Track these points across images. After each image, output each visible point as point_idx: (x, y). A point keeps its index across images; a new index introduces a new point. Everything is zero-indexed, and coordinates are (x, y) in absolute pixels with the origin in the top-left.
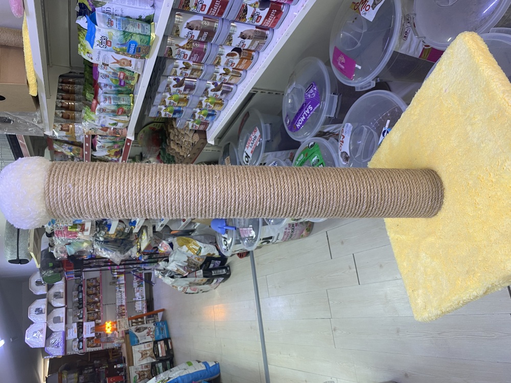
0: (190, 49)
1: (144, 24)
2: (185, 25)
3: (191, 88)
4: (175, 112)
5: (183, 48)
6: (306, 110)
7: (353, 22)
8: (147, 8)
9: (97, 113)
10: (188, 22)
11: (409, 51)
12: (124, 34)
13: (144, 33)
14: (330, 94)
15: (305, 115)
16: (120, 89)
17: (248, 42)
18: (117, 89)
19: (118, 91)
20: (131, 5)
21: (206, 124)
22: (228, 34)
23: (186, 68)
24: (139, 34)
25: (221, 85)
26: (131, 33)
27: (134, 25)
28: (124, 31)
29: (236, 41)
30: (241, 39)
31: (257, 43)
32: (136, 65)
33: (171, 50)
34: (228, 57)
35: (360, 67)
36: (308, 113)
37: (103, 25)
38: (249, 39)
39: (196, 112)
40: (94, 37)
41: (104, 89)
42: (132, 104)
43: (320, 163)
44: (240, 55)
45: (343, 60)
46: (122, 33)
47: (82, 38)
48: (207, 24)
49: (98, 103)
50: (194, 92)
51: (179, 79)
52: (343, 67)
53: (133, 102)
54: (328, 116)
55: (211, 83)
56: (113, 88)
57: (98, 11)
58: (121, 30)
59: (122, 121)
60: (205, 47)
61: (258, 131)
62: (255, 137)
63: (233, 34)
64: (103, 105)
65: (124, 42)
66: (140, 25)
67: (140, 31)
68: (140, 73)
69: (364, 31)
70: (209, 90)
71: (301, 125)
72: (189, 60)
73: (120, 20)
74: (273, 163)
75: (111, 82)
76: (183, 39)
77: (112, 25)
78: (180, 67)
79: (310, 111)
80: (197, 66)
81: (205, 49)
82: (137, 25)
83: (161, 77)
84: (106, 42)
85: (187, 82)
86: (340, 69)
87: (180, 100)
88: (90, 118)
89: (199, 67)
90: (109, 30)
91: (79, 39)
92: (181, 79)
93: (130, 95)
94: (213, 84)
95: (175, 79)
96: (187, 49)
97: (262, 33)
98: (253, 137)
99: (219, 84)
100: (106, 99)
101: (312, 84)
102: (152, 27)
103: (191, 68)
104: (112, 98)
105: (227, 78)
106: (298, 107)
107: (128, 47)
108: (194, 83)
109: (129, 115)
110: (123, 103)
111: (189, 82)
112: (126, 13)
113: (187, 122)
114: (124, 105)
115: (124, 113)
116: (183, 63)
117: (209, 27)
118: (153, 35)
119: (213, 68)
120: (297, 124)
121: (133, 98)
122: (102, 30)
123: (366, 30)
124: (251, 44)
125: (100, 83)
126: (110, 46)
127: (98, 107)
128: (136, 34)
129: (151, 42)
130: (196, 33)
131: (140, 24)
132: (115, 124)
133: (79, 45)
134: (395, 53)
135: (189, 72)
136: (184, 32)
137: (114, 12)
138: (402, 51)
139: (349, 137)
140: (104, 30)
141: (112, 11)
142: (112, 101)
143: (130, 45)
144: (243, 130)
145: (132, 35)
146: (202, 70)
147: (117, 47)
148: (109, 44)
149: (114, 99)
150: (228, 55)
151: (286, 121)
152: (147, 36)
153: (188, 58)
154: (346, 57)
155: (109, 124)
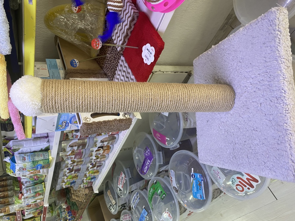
0: (74, 155)
1: (44, 153)
2: (68, 146)
3: (78, 170)
4: (71, 183)
5: (69, 155)
6: (147, 162)
7: (159, 116)
8: (44, 144)
9: (22, 200)
10: (70, 144)
11: (191, 126)
12: (33, 162)
13: (45, 159)
14: (157, 152)
15: (147, 165)
16: (36, 181)
17: (106, 143)
18: (34, 182)
19: (35, 183)
20: (35, 145)
21: (91, 183)
22: (94, 143)
23: (74, 163)
24: (42, 160)
25: (96, 163)
26: (37, 161)
27: (38, 156)
28: (32, 161)
29: (99, 144)
30: (101, 143)
31: (111, 142)
32: (43, 172)
33: (63, 158)
34: (96, 152)
35: (169, 139)
36: (149, 164)
37: (20, 162)
38: (106, 142)
39: (84, 180)
40: (15, 168)
41: (25, 185)
42: (44, 189)
43: (163, 193)
44: (103, 149)
45: (159, 136)
46: (32, 163)
47: (8, 165)
48: (81, 141)
49: (23, 195)
50: (80, 172)
51: (70, 168)
52: (160, 139)
53: (45, 187)
54: (160, 164)
55: (89, 164)
56: (31, 183)
57: (16, 154)
58: (31, 161)
59: (39, 199)
60: (82, 151)
61: (123, 174)
62: (122, 178)
63: (97, 142)
64: (25, 195)
65: (34, 166)
66: (42, 155)
67: (42, 158)
68: (46, 175)
69: (165, 121)
70: (89, 168)
71: (147, 171)
72: (74, 158)
73: (29, 155)
74: (136, 194)
75: (29, 180)
76: (68, 152)
77: (25, 160)
78: (70, 164)
79: (149, 163)
80: (79, 160)
81: (83, 152)
82: (40, 155)
83: (60, 171)
84: (23, 169)
85: (75, 168)
86: (159, 140)
87: (73, 177)
88: (19, 203)
89: (81, 159)
90: (24, 164)
91: (6, 166)
92: (71, 168)
93: (42, 183)
94: (91, 165)
95: (68, 169)
96: (71, 155)
97: (112, 136)
98: (121, 178)
99: (94, 163)
100: (27, 191)
101: (146, 148)
102: (49, 153)
103: (76, 162)
104: (31, 189)
105: (98, 160)
106: (142, 161)
107: (36, 167)
108: (79, 167)
109: (44, 194)
110: (38, 190)
111: (76, 168)
112: (33, 150)
113: (80, 185)
114: (39, 191)
115: (40, 195)
116: (71, 161)
117: (82, 143)
118: (50, 158)
119: (89, 158)
120: (144, 170)
121: (45, 184)
122: (19, 165)
123: (166, 120)
124: (108, 143)
125: (23, 182)
126: (26, 170)
127: (23, 197)
128: (40, 160)
129: (50, 161)
130: (76, 148)
131: (42, 153)
132: (35, 201)
133: (7, 169)
134: (184, 129)
135: (75, 164)
136: (68, 149)
137: (26, 151)
138: (188, 127)
139: (175, 178)
140: (20, 164)
141: (24, 151)
142: (31, 191)
143: (37, 167)
144: (114, 174)
145: (38, 162)
146: (83, 161)
147: (30, 169)
148: (25, 169)
149: (33, 189)
150: (96, 151)
151: (138, 169)
152: (47, 159)
153: (73, 158)
154: (160, 134)
155: (32, 203)
